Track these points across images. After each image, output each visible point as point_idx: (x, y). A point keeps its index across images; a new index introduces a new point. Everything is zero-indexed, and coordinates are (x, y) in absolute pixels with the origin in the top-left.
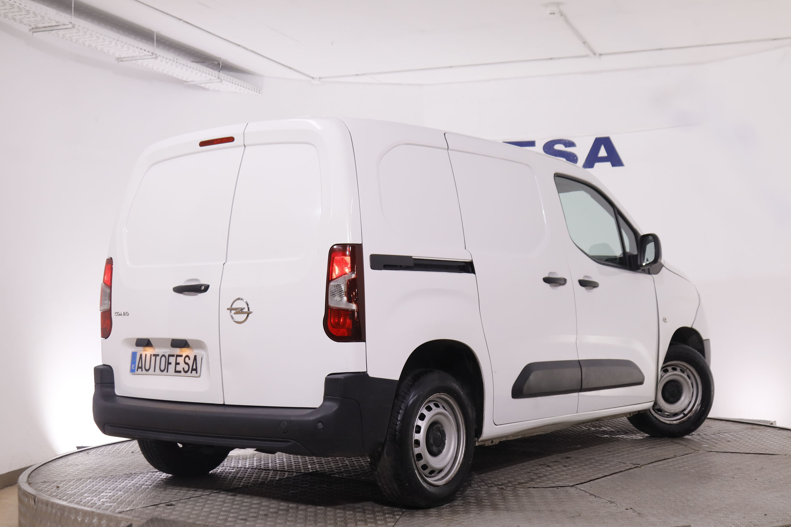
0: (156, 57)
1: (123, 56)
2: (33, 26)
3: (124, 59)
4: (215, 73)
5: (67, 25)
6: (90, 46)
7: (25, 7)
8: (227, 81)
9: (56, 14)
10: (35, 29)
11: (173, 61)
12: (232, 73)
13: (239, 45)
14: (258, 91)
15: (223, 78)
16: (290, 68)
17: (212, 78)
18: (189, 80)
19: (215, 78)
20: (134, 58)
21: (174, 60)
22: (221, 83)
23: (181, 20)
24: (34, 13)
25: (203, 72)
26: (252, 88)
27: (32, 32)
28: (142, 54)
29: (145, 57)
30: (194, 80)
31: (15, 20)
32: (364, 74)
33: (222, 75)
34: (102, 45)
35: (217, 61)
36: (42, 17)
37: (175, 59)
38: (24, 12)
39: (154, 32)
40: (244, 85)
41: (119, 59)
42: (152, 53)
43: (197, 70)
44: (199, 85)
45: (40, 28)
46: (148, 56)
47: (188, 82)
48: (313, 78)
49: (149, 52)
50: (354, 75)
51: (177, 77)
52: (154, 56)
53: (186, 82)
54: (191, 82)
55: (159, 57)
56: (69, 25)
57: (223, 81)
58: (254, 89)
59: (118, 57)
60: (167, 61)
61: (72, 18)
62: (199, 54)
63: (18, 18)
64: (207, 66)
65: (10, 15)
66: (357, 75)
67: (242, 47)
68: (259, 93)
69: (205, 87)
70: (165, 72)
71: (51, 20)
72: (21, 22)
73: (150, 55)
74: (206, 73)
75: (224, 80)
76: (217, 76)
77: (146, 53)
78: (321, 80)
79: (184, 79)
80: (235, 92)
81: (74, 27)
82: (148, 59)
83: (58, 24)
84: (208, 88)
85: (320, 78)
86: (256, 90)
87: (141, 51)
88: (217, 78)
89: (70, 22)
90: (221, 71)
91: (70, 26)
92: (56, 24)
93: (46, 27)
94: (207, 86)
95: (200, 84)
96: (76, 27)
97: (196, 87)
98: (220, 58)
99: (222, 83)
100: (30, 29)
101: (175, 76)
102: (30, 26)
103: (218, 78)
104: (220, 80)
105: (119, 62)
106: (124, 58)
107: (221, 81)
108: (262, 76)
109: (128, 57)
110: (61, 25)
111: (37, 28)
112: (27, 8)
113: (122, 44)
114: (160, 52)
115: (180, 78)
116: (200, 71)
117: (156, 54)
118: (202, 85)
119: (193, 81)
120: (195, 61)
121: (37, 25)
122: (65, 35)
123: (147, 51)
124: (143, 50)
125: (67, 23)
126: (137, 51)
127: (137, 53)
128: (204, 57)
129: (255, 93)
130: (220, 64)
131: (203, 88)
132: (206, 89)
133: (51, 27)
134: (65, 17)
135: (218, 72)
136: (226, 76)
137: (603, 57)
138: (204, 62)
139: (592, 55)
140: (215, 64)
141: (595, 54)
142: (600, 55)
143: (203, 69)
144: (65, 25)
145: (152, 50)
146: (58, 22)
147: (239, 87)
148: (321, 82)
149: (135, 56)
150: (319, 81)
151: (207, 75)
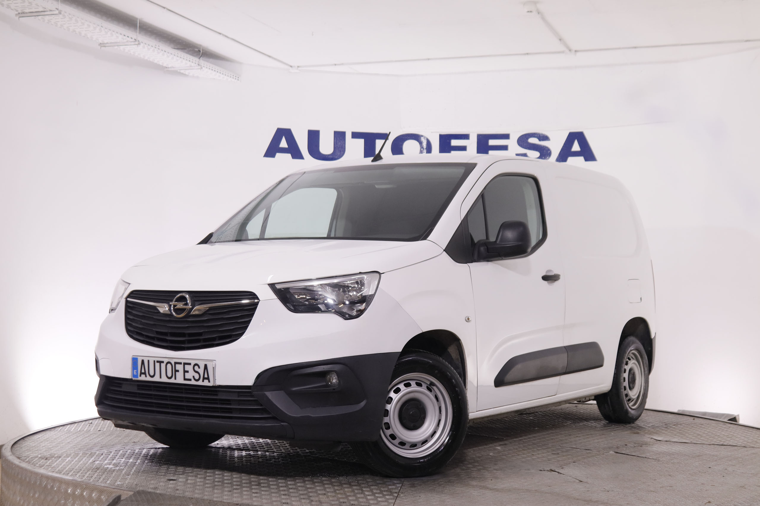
0: (139, 44)
1: (105, 42)
2: (20, 12)
3: (107, 45)
4: (195, 59)
5: (54, 11)
6: (74, 31)
8: (207, 68)
10: (22, 14)
11: (155, 47)
12: (211, 60)
13: (220, 34)
14: (237, 78)
15: (202, 65)
16: (269, 56)
17: (193, 64)
18: (170, 66)
19: (195, 65)
20: (116, 44)
22: (201, 70)
23: (164, 8)
25: (184, 59)
26: (231, 75)
27: (18, 17)
28: (125, 41)
29: (128, 44)
32: (342, 64)
33: (203, 62)
34: (86, 31)
35: (197, 48)
37: (157, 46)
39: (137, 19)
40: (223, 72)
41: (102, 45)
42: (135, 39)
43: (178, 56)
45: (26, 13)
46: (131, 42)
47: (168, 68)
48: (291, 66)
49: (132, 38)
50: (332, 65)
51: (158, 63)
52: (137, 43)
53: (166, 67)
54: (171, 67)
55: (141, 43)
56: (55, 11)
57: (203, 68)
59: (101, 42)
60: (149, 47)
61: (58, 4)
62: (180, 41)
64: (187, 53)
66: (335, 65)
67: (223, 35)
68: (238, 80)
69: (184, 73)
70: (146, 58)
71: (38, 6)
72: (8, 7)
73: (133, 42)
74: (187, 60)
75: (204, 67)
76: (197, 63)
77: (129, 39)
78: (299, 68)
79: (165, 65)
80: (214, 79)
81: (60, 13)
82: (131, 45)
83: (45, 10)
84: (188, 74)
85: (298, 67)
86: (234, 77)
87: (125, 37)
88: (197, 65)
89: (56, 8)
90: (201, 58)
91: (57, 12)
92: (43, 10)
93: (32, 12)
94: (187, 72)
95: (180, 70)
96: (62, 13)
97: (176, 73)
98: (201, 45)
100: (16, 14)
101: (156, 62)
102: (17, 11)
103: (199, 64)
104: (199, 67)
105: (102, 48)
106: (107, 43)
107: (201, 68)
108: (241, 63)
109: (111, 43)
110: (47, 11)
111: (24, 13)
113: (106, 30)
114: (143, 38)
115: (162, 64)
116: (180, 57)
117: (139, 41)
118: (182, 71)
119: (173, 67)
120: (176, 48)
121: (23, 10)
122: (50, 20)
123: (130, 37)
124: (126, 36)
125: (53, 9)
126: (120, 37)
127: (120, 39)
128: (184, 43)
129: (233, 80)
130: (200, 51)
131: (182, 74)
132: (185, 75)
133: (38, 13)
134: (52, 3)
135: (198, 59)
136: (206, 63)
137: (578, 54)
138: (185, 49)
139: (567, 51)
140: (196, 51)
141: (570, 51)
142: (575, 51)
143: (184, 56)
144: (51, 11)
145: (135, 37)
146: (46, 8)
147: (218, 74)
148: (299, 70)
149: (118, 42)
150: (297, 69)
151: (187, 62)
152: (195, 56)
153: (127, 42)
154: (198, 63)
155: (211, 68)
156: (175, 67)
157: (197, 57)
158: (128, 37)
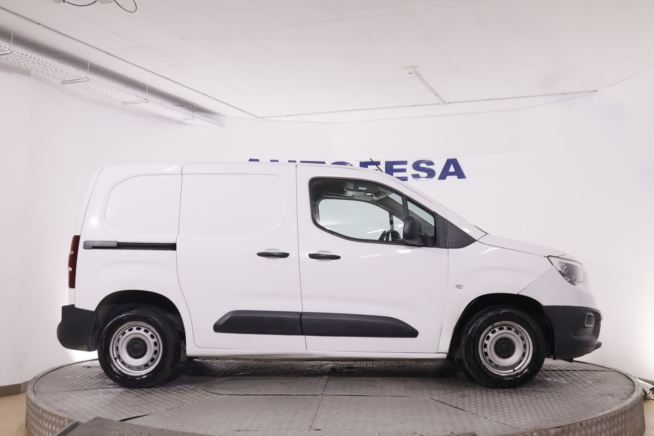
0: (148, 102)
1: (126, 101)
2: (63, 80)
4: (190, 113)
5: (84, 79)
6: (103, 94)
9: (76, 72)
10: (64, 82)
12: (204, 114)
13: (204, 94)
14: (221, 126)
15: (196, 117)
16: (242, 111)
17: (189, 116)
18: (174, 118)
19: (190, 117)
20: (132, 103)
21: (160, 104)
23: (162, 77)
24: (60, 71)
26: (217, 123)
27: (62, 84)
28: (139, 100)
29: (140, 102)
31: (49, 75)
32: (292, 115)
33: (196, 115)
34: (110, 93)
35: (192, 105)
36: (67, 73)
37: (162, 103)
38: (53, 70)
39: (146, 85)
40: (211, 121)
41: (124, 103)
44: (181, 121)
45: (67, 81)
48: (258, 117)
49: (142, 98)
50: (285, 116)
52: (146, 101)
53: (172, 119)
54: (175, 119)
55: (150, 101)
57: (196, 118)
58: (219, 124)
59: (123, 101)
60: (156, 104)
61: (87, 74)
62: (181, 101)
63: (51, 74)
64: (185, 109)
65: (45, 72)
66: (287, 116)
67: (207, 95)
69: (185, 123)
70: (156, 112)
71: (73, 75)
72: (54, 77)
73: (144, 100)
74: (184, 113)
77: (141, 99)
78: (264, 119)
79: (170, 117)
80: (206, 126)
81: (88, 80)
82: (142, 103)
83: (78, 78)
84: (187, 123)
85: (263, 118)
86: (220, 125)
89: (86, 77)
90: (195, 112)
91: (86, 80)
92: (77, 79)
93: (71, 80)
94: (187, 122)
96: (90, 80)
97: (179, 122)
98: (194, 103)
99: (195, 120)
100: (60, 82)
101: (164, 115)
102: (60, 80)
103: (193, 116)
104: (193, 118)
105: (124, 105)
106: (128, 102)
107: (195, 119)
108: (223, 116)
109: (129, 102)
110: (80, 79)
111: (65, 81)
112: (55, 67)
113: (124, 92)
114: (151, 98)
115: (168, 116)
116: (179, 111)
117: (148, 100)
118: (183, 121)
119: (176, 118)
120: (178, 105)
121: (64, 79)
122: (85, 86)
123: (141, 97)
124: (138, 96)
125: (83, 78)
126: (135, 97)
127: (134, 99)
128: (183, 102)
129: (219, 127)
130: (194, 107)
131: (184, 123)
132: (186, 124)
133: (74, 81)
134: (82, 74)
135: (193, 113)
136: (198, 115)
137: (450, 105)
138: (183, 106)
139: (443, 103)
140: (191, 107)
141: (444, 103)
142: (448, 103)
143: (182, 111)
144: (83, 79)
145: (145, 97)
146: (78, 77)
147: (208, 123)
148: (264, 120)
149: (134, 101)
150: (263, 119)
151: (185, 114)
152: (189, 110)
153: (140, 100)
155: (200, 118)
156: (178, 118)
157: (191, 111)
158: (140, 97)
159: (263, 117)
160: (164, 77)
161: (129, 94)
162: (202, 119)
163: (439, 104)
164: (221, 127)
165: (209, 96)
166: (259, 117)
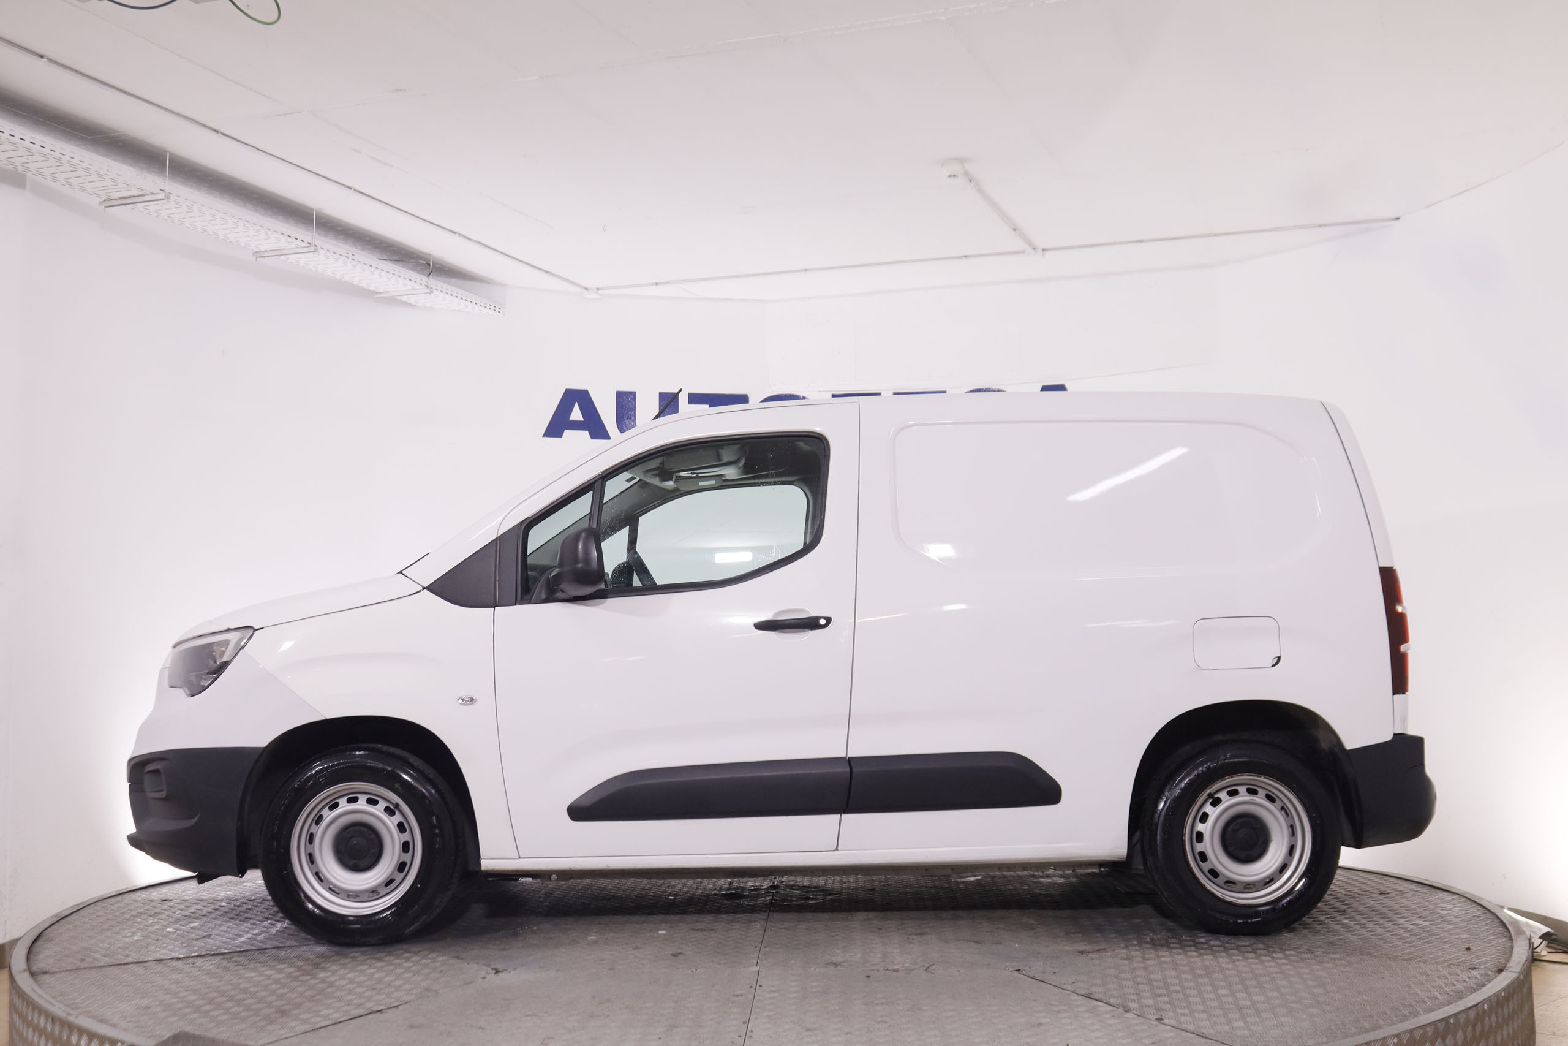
0: (317, 250)
1: (262, 249)
2: (105, 197)
3: (266, 254)
4: (421, 278)
6: (205, 231)
7: (81, 163)
8: (442, 291)
9: (138, 176)
10: (109, 202)
11: (347, 257)
12: (454, 280)
13: (454, 233)
14: (497, 309)
15: (434, 287)
16: (546, 272)
17: (417, 286)
18: (381, 291)
19: (421, 287)
20: (278, 253)
21: (348, 255)
22: (431, 294)
23: (350, 188)
24: (98, 173)
25: (399, 276)
26: (485, 303)
27: (103, 207)
28: (293, 246)
29: (296, 251)
30: (388, 290)
31: (70, 184)
32: (668, 282)
33: (434, 282)
34: (224, 229)
35: (425, 259)
36: (113, 180)
37: (351, 254)
38: (81, 172)
39: (313, 209)
40: (462, 295)
41: (259, 254)
42: (309, 243)
43: (389, 273)
44: (398, 298)
45: (115, 199)
46: (303, 247)
47: (380, 293)
48: (586, 289)
49: (303, 241)
50: (652, 284)
51: (360, 285)
52: (312, 249)
53: (376, 293)
54: (383, 293)
55: (320, 249)
56: (160, 193)
57: (435, 292)
58: (490, 305)
59: (256, 250)
61: (165, 182)
62: (396, 249)
63: (75, 181)
64: (409, 268)
65: (61, 177)
66: (657, 284)
67: (460, 235)
68: (499, 312)
69: (409, 302)
70: (338, 277)
71: (131, 186)
72: (83, 189)
73: (306, 247)
74: (405, 278)
75: (437, 290)
76: (424, 283)
77: (299, 243)
78: (599, 292)
79: (372, 288)
80: (459, 311)
81: (168, 197)
82: (301, 253)
83: (142, 193)
84: (413, 303)
85: (598, 289)
86: (492, 307)
87: (290, 240)
88: (425, 287)
89: (161, 190)
90: (431, 275)
91: (162, 196)
93: (124, 198)
94: (412, 300)
95: (399, 296)
96: (172, 197)
97: (392, 301)
98: (431, 255)
99: (433, 294)
100: (100, 202)
101: (355, 283)
102: (99, 196)
103: (426, 286)
104: (428, 290)
105: (258, 259)
106: (266, 251)
107: (432, 292)
108: (504, 285)
109: (270, 251)
110: (147, 195)
111: (111, 200)
112: (85, 165)
113: (256, 227)
114: (327, 243)
115: (365, 287)
116: (394, 274)
117: (316, 246)
118: (404, 299)
119: (386, 292)
121: (109, 194)
122: (159, 212)
123: (300, 239)
124: (293, 237)
125: (156, 192)
126: (283, 239)
127: (283, 243)
128: (403, 252)
129: (491, 312)
130: (430, 265)
131: (405, 303)
132: (410, 304)
133: (133, 198)
134: (153, 181)
135: (426, 278)
136: (440, 284)
137: (1048, 254)
138: (403, 261)
139: (1030, 250)
140: (422, 264)
141: (1034, 249)
142: (1043, 250)
143: (400, 272)
144: (154, 194)
145: (308, 239)
146: (142, 190)
147: (463, 302)
148: (600, 294)
149: (282, 248)
150: (596, 293)
151: (407, 282)
152: (419, 272)
153: (297, 247)
154: (426, 284)
155: (444, 290)
156: (390, 292)
157: (423, 274)
158: (296, 238)
159: (598, 287)
160: (354, 190)
161: (269, 233)
162: (450, 293)
163: (1023, 252)
164: (496, 313)
165: (465, 237)
166: (587, 286)
